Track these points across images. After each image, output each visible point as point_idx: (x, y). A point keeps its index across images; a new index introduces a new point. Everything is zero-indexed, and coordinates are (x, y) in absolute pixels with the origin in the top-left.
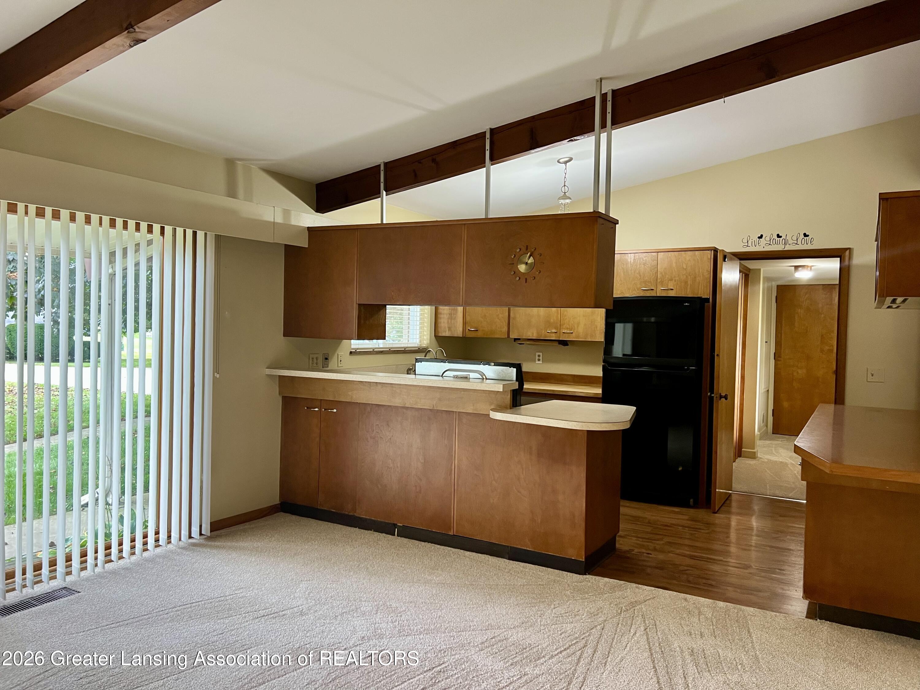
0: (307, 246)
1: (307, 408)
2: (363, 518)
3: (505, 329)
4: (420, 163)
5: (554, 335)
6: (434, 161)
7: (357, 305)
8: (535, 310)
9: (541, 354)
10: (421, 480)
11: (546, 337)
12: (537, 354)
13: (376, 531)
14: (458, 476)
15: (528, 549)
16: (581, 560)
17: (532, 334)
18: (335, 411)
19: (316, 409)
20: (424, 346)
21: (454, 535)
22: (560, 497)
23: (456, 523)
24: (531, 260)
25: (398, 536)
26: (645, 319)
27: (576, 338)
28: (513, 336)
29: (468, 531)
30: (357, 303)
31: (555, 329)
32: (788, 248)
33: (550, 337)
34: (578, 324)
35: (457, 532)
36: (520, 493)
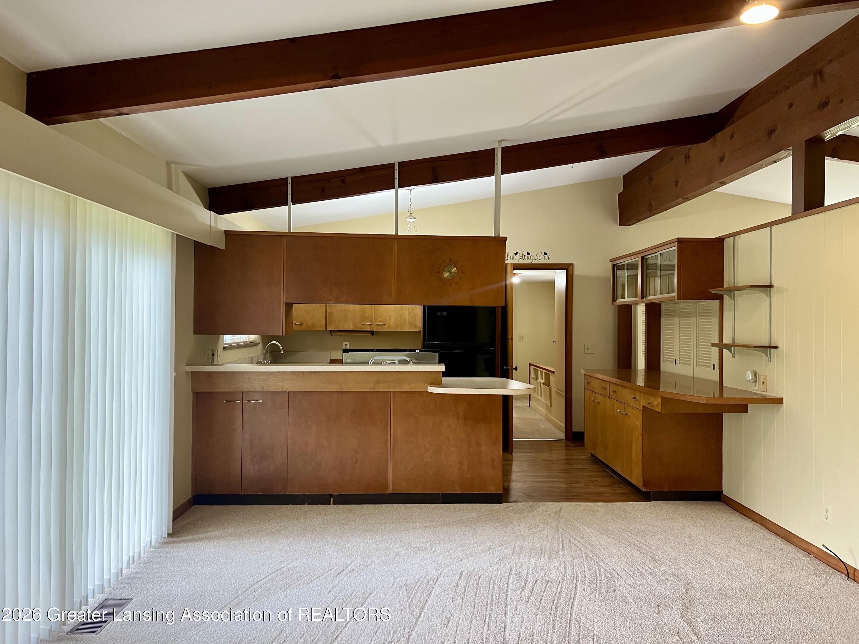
0: (224, 249)
1: (227, 401)
2: (295, 495)
3: (324, 322)
4: (329, 181)
5: (369, 327)
6: (343, 181)
7: (284, 304)
8: (351, 306)
9: (348, 343)
10: (357, 452)
11: (362, 329)
12: (344, 343)
13: (310, 503)
14: (394, 444)
15: (457, 492)
16: (500, 493)
17: (349, 326)
18: (261, 401)
19: (239, 402)
20: (252, 340)
21: (390, 493)
22: (483, 448)
23: (393, 482)
24: (454, 270)
25: (333, 504)
26: (439, 314)
27: (388, 329)
28: (329, 329)
29: (405, 488)
30: (285, 301)
31: (370, 322)
32: (535, 262)
33: (366, 328)
34: (390, 317)
35: (393, 490)
36: (450, 450)
